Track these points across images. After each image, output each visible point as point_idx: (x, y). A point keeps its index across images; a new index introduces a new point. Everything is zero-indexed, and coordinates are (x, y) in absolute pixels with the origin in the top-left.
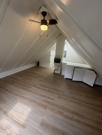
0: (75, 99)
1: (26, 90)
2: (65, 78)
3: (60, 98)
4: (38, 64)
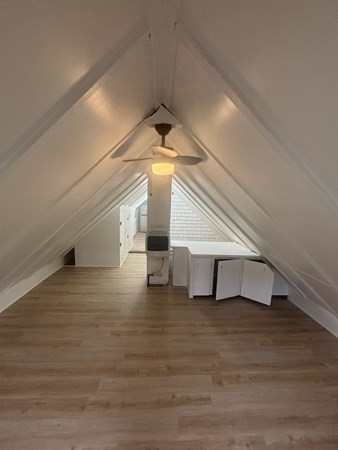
0: (256, 365)
1: (83, 408)
2: (191, 296)
3: (220, 383)
4: (70, 258)
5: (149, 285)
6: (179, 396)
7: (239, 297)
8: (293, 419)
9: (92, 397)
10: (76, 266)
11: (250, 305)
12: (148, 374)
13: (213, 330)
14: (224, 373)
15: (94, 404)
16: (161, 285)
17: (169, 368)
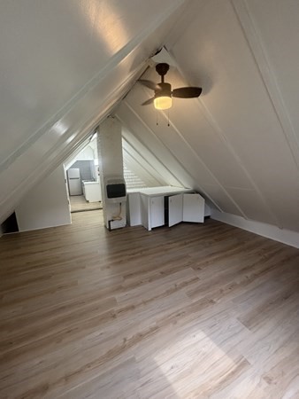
2: (150, 229)
5: (110, 230)
6: (178, 284)
7: (182, 223)
8: (244, 269)
9: (116, 309)
10: (20, 231)
11: (191, 226)
12: (150, 281)
13: (177, 244)
14: (198, 264)
15: (120, 311)
16: (121, 228)
17: (162, 273)
